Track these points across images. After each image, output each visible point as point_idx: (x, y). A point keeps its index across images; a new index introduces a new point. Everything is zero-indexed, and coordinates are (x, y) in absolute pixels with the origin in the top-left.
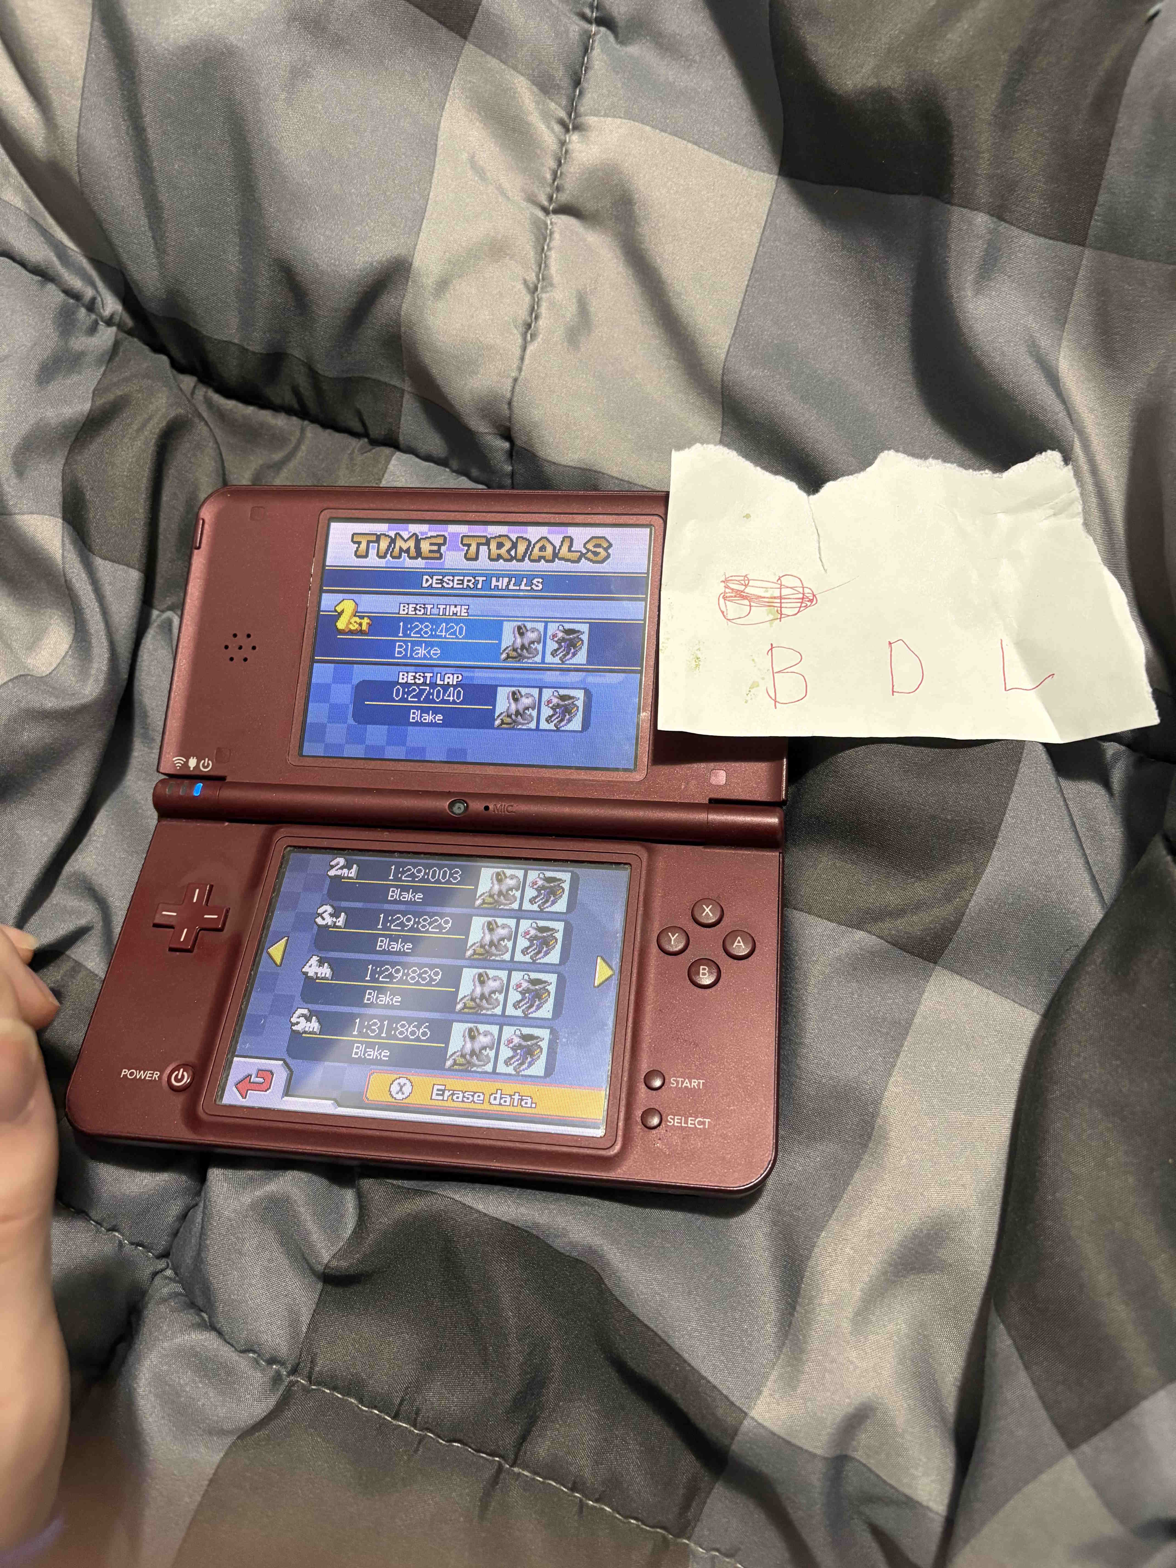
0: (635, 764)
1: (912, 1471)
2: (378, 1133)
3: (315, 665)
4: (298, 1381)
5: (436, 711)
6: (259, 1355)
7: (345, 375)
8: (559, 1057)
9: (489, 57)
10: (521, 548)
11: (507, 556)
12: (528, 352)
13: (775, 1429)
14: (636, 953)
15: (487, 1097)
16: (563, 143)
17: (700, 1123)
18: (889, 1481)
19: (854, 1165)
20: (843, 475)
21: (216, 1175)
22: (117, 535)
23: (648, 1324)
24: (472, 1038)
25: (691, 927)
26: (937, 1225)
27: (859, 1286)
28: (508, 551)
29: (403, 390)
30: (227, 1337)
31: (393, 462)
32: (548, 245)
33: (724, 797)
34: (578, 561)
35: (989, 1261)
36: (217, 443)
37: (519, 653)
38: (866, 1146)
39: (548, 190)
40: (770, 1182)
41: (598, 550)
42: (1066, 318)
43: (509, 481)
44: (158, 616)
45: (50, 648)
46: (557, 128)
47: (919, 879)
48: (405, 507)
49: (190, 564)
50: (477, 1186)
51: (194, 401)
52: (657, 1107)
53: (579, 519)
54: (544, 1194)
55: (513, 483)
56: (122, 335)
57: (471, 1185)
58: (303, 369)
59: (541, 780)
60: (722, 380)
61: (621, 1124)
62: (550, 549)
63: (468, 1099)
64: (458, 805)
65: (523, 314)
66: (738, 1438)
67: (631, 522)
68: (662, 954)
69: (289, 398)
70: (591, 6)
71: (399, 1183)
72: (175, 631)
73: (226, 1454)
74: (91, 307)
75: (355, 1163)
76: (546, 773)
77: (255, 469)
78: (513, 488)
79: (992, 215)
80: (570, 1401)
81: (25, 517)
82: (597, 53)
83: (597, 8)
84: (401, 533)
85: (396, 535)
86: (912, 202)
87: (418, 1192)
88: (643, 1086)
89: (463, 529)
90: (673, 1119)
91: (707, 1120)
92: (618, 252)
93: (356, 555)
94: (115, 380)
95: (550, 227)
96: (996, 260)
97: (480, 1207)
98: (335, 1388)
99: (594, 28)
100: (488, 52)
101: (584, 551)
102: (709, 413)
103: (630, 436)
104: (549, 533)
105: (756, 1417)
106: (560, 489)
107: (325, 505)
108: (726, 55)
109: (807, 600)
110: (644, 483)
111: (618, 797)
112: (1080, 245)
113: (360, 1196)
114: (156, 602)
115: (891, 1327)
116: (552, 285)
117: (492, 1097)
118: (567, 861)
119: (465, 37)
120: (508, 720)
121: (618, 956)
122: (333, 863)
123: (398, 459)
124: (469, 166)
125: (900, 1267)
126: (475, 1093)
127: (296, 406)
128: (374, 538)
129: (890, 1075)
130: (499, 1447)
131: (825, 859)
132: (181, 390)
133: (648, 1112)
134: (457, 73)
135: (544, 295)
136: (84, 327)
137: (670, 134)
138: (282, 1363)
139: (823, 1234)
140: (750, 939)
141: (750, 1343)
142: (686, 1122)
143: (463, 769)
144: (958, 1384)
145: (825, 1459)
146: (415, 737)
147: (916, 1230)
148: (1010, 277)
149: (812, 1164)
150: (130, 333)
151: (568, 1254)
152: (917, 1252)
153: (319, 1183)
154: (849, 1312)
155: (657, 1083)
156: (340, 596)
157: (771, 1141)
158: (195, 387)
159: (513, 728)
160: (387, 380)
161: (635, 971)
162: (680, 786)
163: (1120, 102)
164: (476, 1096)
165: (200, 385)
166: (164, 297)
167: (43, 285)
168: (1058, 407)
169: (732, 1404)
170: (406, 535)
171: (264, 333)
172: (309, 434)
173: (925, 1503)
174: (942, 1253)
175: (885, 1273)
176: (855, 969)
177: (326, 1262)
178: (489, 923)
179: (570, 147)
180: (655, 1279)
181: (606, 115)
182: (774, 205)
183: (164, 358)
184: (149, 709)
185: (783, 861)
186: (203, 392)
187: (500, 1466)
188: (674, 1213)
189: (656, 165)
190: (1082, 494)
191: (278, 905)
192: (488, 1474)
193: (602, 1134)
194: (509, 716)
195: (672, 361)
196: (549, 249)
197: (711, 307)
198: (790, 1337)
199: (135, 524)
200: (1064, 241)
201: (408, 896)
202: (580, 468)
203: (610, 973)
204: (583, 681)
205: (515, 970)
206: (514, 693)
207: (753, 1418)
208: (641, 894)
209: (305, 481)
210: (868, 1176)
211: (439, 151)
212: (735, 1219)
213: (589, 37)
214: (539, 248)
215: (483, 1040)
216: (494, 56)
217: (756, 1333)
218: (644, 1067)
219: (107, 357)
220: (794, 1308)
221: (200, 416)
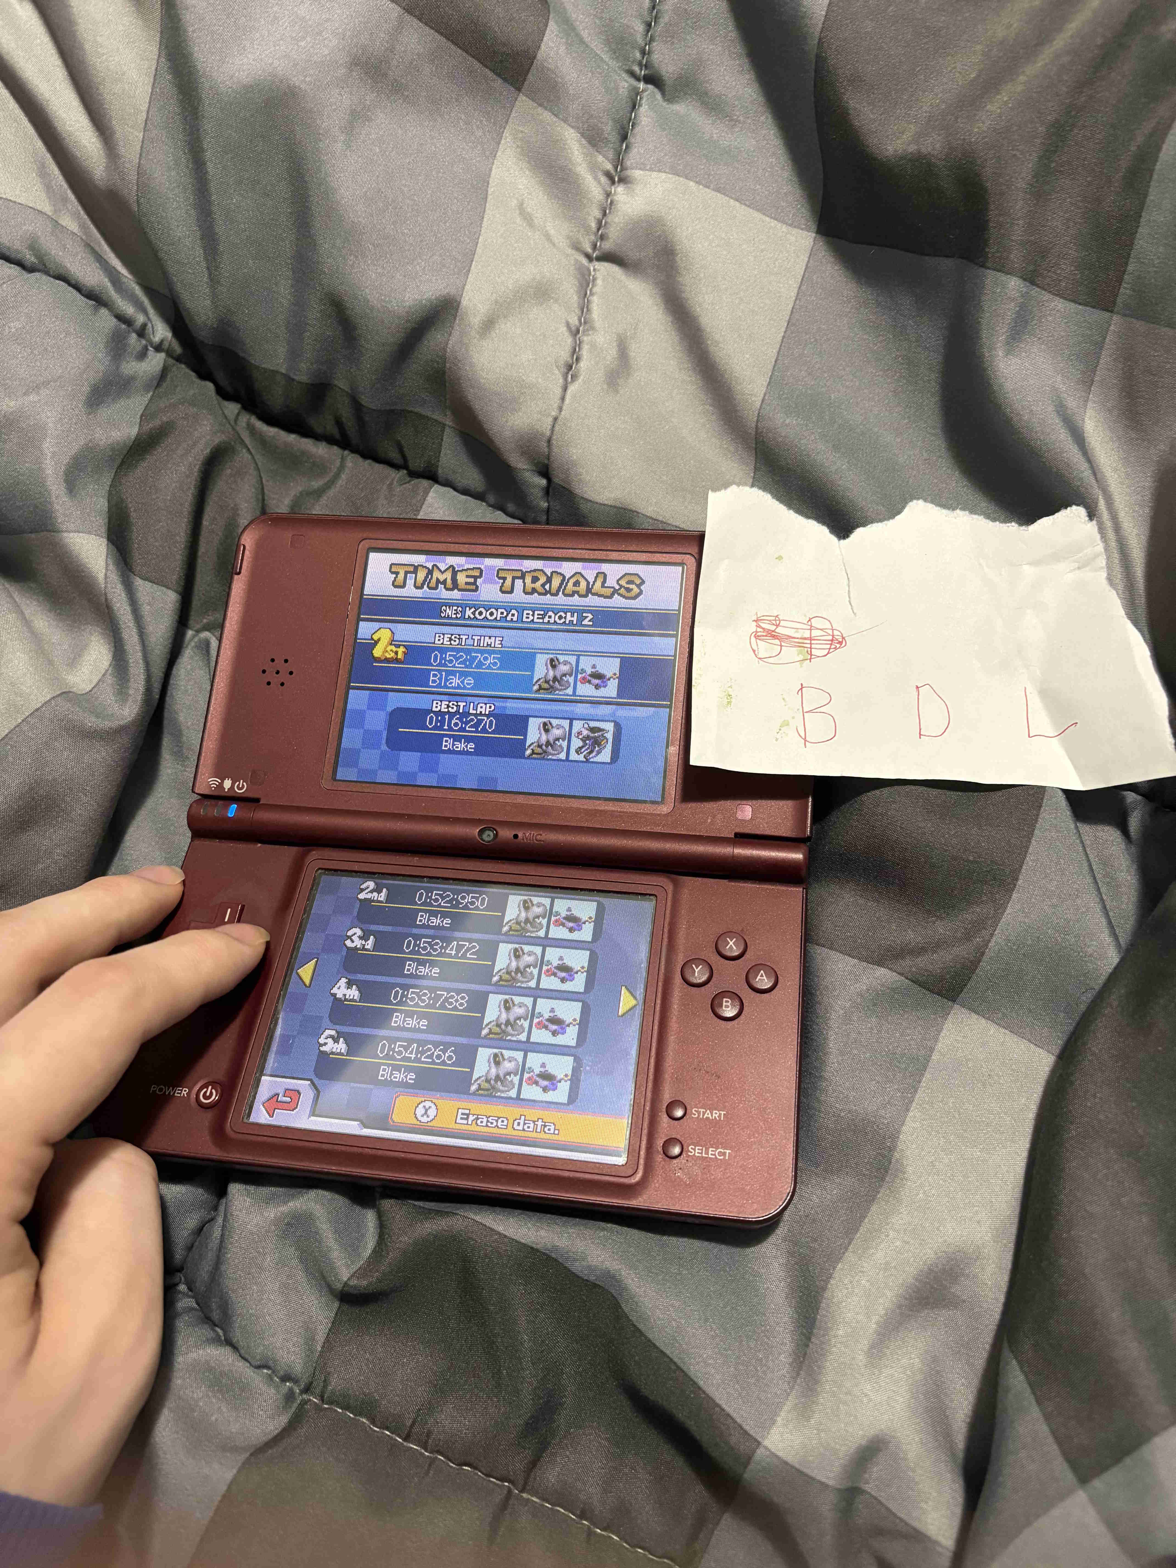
0: (663, 797)
1: (923, 1505)
2: (403, 1155)
3: (351, 691)
4: (310, 1400)
5: (468, 740)
6: (274, 1372)
7: (388, 408)
8: (582, 1085)
9: (540, 110)
10: (556, 582)
11: (541, 590)
12: (569, 392)
13: (790, 1458)
14: (660, 984)
15: (511, 1121)
16: (608, 195)
17: (720, 1154)
18: (899, 1514)
19: (871, 1199)
20: (872, 523)
21: (235, 1189)
22: (158, 556)
23: (664, 1350)
24: (497, 1063)
25: (714, 959)
26: (952, 1260)
27: (875, 1319)
28: (543, 585)
29: (444, 425)
30: (242, 1352)
31: (432, 494)
32: (591, 291)
33: (749, 832)
34: (611, 597)
35: (1002, 1298)
36: (258, 469)
37: (551, 685)
38: (883, 1179)
39: (593, 238)
40: (787, 1213)
41: (631, 586)
42: (1093, 381)
43: (545, 517)
44: (194, 636)
45: (90, 665)
46: (604, 179)
47: (941, 919)
48: (442, 540)
49: (230, 588)
50: (498, 1209)
51: (238, 428)
52: (678, 1137)
53: (614, 555)
54: (564, 1219)
55: (548, 519)
56: (171, 361)
57: (491, 1208)
58: (347, 400)
59: (570, 810)
60: (757, 426)
61: (643, 1153)
62: (583, 584)
63: (492, 1123)
64: (487, 832)
65: (564, 355)
66: (752, 1466)
67: (664, 560)
68: (686, 986)
69: (331, 429)
70: (640, 64)
71: (421, 1204)
72: (214, 653)
73: (239, 1471)
74: (141, 333)
75: (378, 1183)
76: (575, 804)
77: (295, 495)
78: (548, 524)
79: (1025, 280)
80: (580, 1427)
81: (72, 535)
82: (644, 109)
83: (646, 66)
84: (439, 565)
85: (433, 566)
86: (947, 265)
87: (438, 1212)
88: (665, 1116)
89: (499, 563)
90: (694, 1150)
91: (728, 1151)
92: (659, 300)
93: (393, 584)
94: (162, 405)
95: (593, 273)
96: (1027, 322)
97: (500, 1229)
98: (347, 1408)
99: (642, 85)
100: (540, 105)
101: (617, 587)
102: (742, 458)
103: (665, 478)
104: (584, 568)
105: (770, 1446)
106: (595, 527)
107: (365, 535)
108: (770, 116)
109: (837, 642)
110: (677, 524)
111: (645, 829)
112: (1108, 311)
113: (380, 1216)
114: (191, 622)
115: (904, 1361)
116: (593, 328)
117: (516, 1123)
118: (593, 890)
119: (519, 89)
120: (539, 750)
121: (642, 986)
122: (363, 886)
123: (436, 492)
124: (518, 212)
125: (914, 1301)
126: (499, 1118)
127: (338, 436)
128: (412, 569)
129: (908, 1110)
130: (509, 1472)
131: (847, 896)
132: (226, 417)
133: (669, 1142)
134: (510, 123)
135: (585, 338)
136: (135, 353)
137: (713, 190)
138: (296, 1381)
139: (840, 1266)
140: (773, 974)
141: (764, 1372)
142: (707, 1153)
143: (493, 797)
144: (968, 1420)
145: (839, 1490)
146: (447, 764)
147: (932, 1265)
148: (1039, 339)
149: (829, 1197)
150: (178, 359)
151: (586, 1278)
152: (932, 1287)
153: (340, 1202)
154: (864, 1344)
155: (679, 1113)
156: (377, 625)
157: (790, 1173)
158: (238, 414)
159: (543, 759)
160: (429, 414)
161: (659, 1002)
162: (706, 821)
163: (1151, 176)
164: (500, 1121)
165: (243, 412)
166: (215, 326)
167: (96, 310)
168: (1085, 466)
169: (746, 1433)
170: (443, 567)
171: (312, 364)
172: (349, 464)
173: (934, 1537)
174: (956, 1289)
175: (900, 1307)
176: (875, 1005)
177: (345, 1279)
178: (516, 950)
179: (615, 198)
180: (672, 1306)
181: (651, 170)
182: (811, 261)
183: (210, 386)
184: (183, 728)
185: (807, 899)
186: (246, 418)
187: (510, 1491)
188: (691, 1241)
189: (699, 219)
190: (1106, 550)
191: (308, 926)
192: (498, 1498)
193: (624, 1163)
194: (540, 746)
195: (707, 407)
196: (592, 294)
197: (748, 356)
198: (804, 1368)
199: (176, 547)
200: (1094, 307)
201: (436, 921)
202: (615, 507)
203: (633, 1002)
204: (614, 714)
205: (541, 997)
206: (545, 724)
207: (766, 1448)
208: (666, 925)
209: (343, 511)
210: (885, 1210)
211: (490, 197)
212: (753, 1249)
213: (637, 94)
214: (583, 293)
215: (508, 1066)
216: (546, 108)
217: (770, 1364)
218: (667, 1097)
219: (155, 383)
220: (809, 1339)
221: (242, 442)
